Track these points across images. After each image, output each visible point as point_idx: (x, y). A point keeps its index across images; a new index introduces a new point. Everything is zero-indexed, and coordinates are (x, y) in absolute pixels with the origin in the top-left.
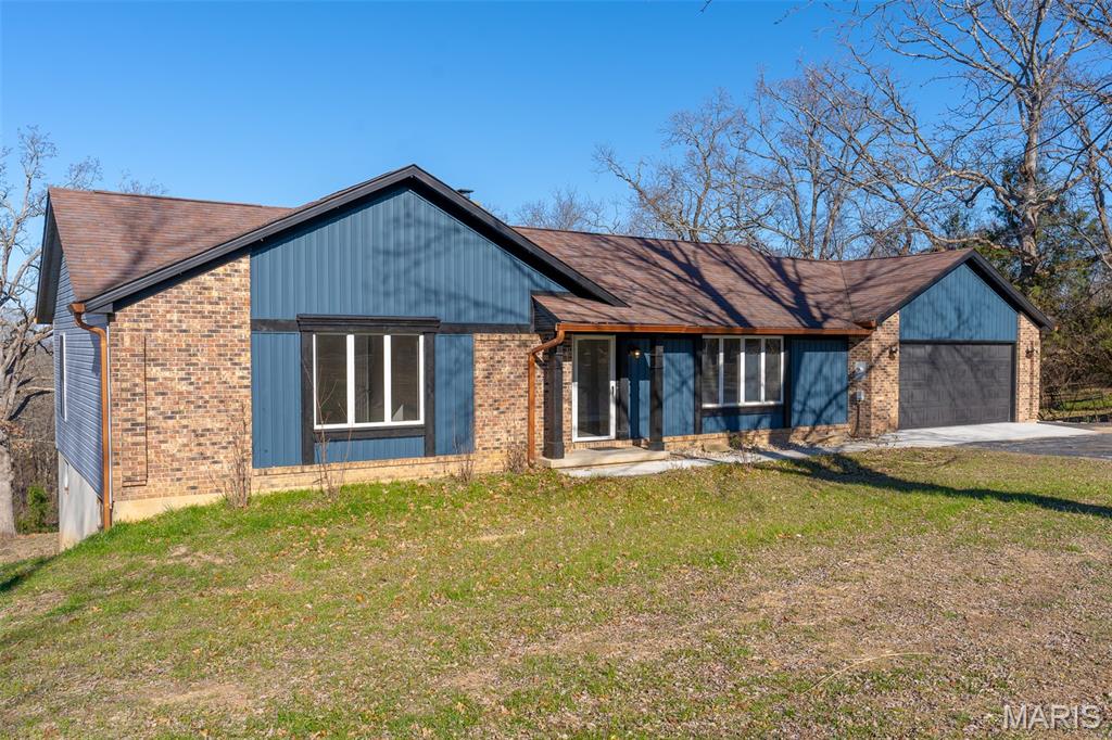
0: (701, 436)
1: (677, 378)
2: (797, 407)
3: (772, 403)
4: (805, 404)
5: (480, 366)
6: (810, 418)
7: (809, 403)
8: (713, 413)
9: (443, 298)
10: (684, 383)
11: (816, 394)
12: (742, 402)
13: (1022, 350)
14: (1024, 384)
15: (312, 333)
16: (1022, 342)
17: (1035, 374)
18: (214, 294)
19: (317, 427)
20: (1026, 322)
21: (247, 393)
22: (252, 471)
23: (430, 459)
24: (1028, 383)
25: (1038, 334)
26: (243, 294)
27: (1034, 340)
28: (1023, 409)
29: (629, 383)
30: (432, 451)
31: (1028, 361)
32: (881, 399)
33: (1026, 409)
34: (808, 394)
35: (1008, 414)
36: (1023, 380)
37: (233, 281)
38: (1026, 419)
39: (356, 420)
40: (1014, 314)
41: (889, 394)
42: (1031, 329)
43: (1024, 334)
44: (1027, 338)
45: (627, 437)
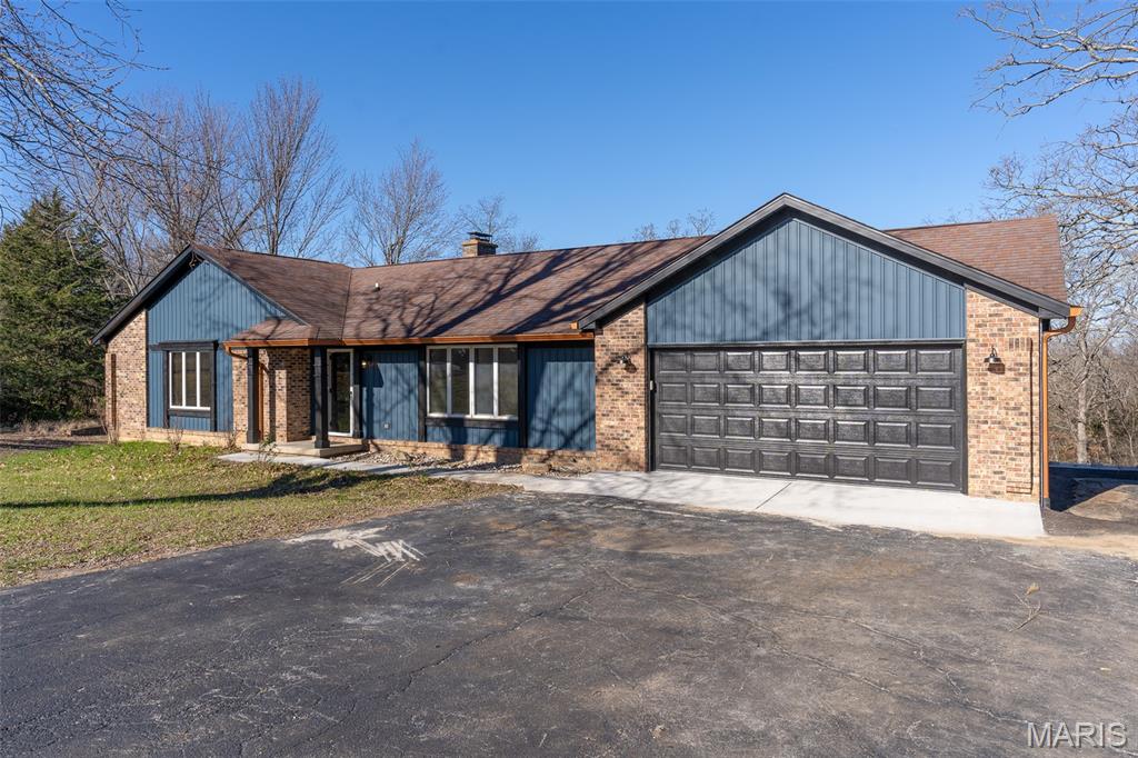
0: (426, 444)
1: (406, 387)
2: (537, 424)
3: (505, 418)
4: (548, 422)
5: (235, 372)
6: (555, 440)
7: (555, 422)
8: (437, 422)
9: (221, 326)
10: (410, 391)
11: (565, 412)
12: (472, 415)
13: (976, 357)
14: (986, 422)
15: (168, 352)
16: (973, 341)
17: (1012, 404)
18: (135, 332)
19: (171, 407)
20: (988, 304)
21: (144, 384)
22: (146, 429)
23: (211, 434)
24: (999, 423)
25: (1034, 324)
26: (144, 331)
27: (1019, 336)
28: (983, 471)
29: (365, 389)
30: (215, 428)
31: (996, 377)
32: (612, 423)
33: (995, 473)
34: (553, 412)
35: (955, 477)
36: (982, 416)
37: (140, 324)
38: (995, 493)
39: (187, 405)
40: (956, 289)
41: (627, 420)
42: (1006, 315)
43: (979, 326)
44: (993, 335)
45: (361, 436)
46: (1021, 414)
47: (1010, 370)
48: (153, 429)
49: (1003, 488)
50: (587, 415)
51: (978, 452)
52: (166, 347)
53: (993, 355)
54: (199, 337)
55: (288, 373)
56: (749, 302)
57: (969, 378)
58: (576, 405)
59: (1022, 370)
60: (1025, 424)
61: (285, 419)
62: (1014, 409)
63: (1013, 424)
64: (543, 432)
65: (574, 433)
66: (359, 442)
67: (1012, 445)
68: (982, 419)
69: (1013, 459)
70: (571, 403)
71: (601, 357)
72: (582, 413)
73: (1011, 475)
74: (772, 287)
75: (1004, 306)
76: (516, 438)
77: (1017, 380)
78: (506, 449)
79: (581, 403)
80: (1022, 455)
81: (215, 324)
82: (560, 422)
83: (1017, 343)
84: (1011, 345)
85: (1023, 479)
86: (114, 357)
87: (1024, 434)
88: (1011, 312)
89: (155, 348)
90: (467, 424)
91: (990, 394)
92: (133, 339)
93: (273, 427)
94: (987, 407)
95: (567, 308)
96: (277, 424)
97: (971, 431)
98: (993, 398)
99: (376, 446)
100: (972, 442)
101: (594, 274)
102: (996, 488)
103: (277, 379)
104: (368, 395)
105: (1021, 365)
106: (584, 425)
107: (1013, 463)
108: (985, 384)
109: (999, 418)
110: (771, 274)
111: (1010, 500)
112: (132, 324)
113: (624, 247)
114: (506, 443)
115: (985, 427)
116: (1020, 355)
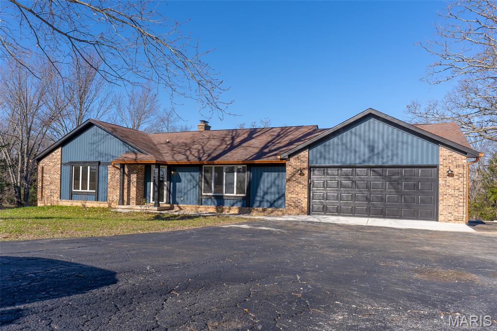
0: (201, 206)
2: (258, 199)
3: (240, 195)
4: (263, 197)
5: (109, 175)
6: (266, 204)
7: (266, 197)
8: (207, 197)
9: (104, 155)
11: (271, 193)
12: (224, 194)
13: (442, 171)
14: (446, 195)
15: (73, 166)
16: (441, 165)
17: (457, 188)
18: (55, 157)
19: (73, 190)
20: (448, 152)
21: (59, 180)
22: (59, 200)
23: (96, 202)
24: (451, 195)
25: (465, 159)
26: (60, 157)
27: (460, 163)
28: (445, 213)
29: (172, 183)
30: (97, 199)
31: (450, 178)
32: (293, 196)
33: (449, 213)
34: (265, 193)
35: (433, 216)
36: (445, 192)
37: (58, 153)
38: (449, 220)
39: (82, 189)
40: (435, 146)
41: (300, 195)
42: (454, 156)
43: (444, 159)
44: (449, 163)
45: (170, 203)
46: (460, 191)
47: (456, 175)
48: (63, 200)
49: (452, 218)
50: (280, 195)
51: (443, 206)
52: (71, 164)
53: (450, 170)
54: (92, 159)
55: (137, 175)
56: (357, 149)
57: (440, 179)
58: (276, 190)
59: (460, 175)
60: (461, 195)
61: (135, 195)
62: (457, 190)
63: (457, 195)
64: (261, 202)
65: (275, 201)
66: (168, 205)
67: (456, 202)
68: (445, 193)
69: (456, 208)
70: (273, 189)
71: (289, 170)
72: (278, 193)
73: (456, 214)
74: (367, 143)
75: (454, 153)
76: (248, 203)
77: (458, 179)
78: (243, 208)
79: (278, 189)
80: (460, 206)
81: (101, 154)
82: (268, 197)
83: (459, 166)
84: (457, 167)
85: (460, 215)
86: (43, 168)
87: (461, 199)
88: (456, 155)
89: (65, 164)
90: (225, 198)
91: (448, 184)
92: (53, 160)
93: (129, 199)
94: (447, 189)
95: (271, 151)
96: (131, 198)
97: (440, 198)
98: (449, 186)
99: (179, 207)
100: (441, 202)
101: (274, 138)
102: (449, 218)
103: (131, 178)
104: (173, 186)
105: (460, 174)
106: (279, 198)
107: (456, 210)
108: (446, 181)
109: (451, 193)
110: (367, 139)
111: (455, 223)
112: (53, 153)
113: (282, 129)
114: (243, 206)
115: (446, 196)
116: (460, 170)
